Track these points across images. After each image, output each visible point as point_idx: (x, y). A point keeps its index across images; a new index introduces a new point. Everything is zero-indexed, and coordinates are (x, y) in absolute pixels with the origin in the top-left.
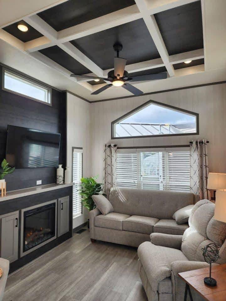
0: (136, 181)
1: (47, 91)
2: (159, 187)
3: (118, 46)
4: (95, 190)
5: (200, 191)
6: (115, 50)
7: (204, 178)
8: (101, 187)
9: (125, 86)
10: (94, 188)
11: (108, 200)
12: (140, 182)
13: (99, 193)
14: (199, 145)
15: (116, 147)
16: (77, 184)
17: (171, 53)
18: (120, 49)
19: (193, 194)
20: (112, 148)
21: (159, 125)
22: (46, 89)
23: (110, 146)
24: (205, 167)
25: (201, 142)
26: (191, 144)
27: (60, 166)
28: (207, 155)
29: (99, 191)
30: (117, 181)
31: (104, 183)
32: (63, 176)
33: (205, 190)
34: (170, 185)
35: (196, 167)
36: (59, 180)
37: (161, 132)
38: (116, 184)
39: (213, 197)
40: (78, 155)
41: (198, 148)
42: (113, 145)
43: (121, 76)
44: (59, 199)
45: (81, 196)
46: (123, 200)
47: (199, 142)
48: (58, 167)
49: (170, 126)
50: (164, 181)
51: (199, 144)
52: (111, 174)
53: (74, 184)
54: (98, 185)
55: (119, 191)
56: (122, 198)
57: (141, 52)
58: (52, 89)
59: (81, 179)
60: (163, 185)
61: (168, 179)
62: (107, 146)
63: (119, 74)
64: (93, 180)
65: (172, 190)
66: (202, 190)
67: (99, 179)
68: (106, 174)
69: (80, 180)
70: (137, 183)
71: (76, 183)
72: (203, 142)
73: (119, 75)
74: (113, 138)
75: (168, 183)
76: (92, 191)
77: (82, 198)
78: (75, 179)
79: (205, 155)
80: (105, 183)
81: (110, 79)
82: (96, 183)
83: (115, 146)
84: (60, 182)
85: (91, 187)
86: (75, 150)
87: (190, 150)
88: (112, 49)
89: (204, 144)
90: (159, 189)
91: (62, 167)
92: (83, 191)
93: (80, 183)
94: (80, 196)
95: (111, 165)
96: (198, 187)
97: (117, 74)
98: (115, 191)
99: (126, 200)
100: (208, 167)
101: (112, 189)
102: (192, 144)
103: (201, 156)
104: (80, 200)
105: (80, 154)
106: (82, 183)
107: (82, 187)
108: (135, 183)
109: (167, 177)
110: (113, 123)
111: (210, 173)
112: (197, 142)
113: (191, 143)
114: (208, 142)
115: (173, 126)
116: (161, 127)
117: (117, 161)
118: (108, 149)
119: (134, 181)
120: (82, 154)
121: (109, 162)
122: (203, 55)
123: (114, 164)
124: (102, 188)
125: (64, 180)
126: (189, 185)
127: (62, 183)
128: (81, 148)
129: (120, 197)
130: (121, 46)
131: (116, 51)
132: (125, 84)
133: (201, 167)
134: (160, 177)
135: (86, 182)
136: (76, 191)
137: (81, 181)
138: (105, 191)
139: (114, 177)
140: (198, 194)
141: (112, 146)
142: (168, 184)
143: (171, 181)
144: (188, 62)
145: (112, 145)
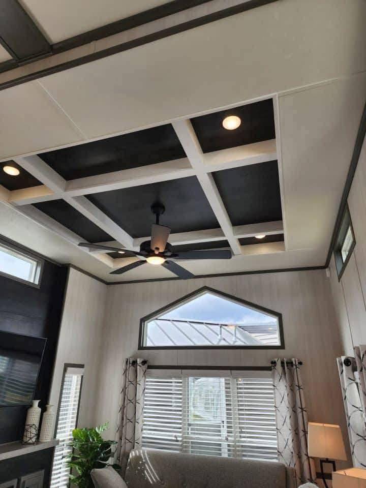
0: (179, 437)
1: (35, 263)
2: (220, 450)
3: (158, 208)
4: (99, 455)
5: (295, 459)
6: (154, 212)
7: (301, 434)
8: (111, 449)
9: (166, 264)
10: (97, 451)
11: (124, 479)
12: (186, 438)
13: (107, 462)
14: (286, 368)
15: (146, 365)
16: (64, 441)
17: (236, 222)
18: (161, 212)
19: (284, 466)
20: (138, 367)
21: (218, 325)
22: (35, 261)
23: (134, 363)
24: (300, 410)
25: (289, 363)
26: (273, 365)
27: (36, 403)
28: (301, 387)
29: (106, 459)
30: (144, 435)
31: (117, 439)
32: (37, 425)
33: (304, 458)
34: (242, 446)
35: (284, 410)
36: (29, 435)
37: (221, 337)
38: (141, 443)
39: (320, 471)
40: (74, 380)
41: (285, 374)
42: (141, 361)
43: (161, 250)
44: (23, 479)
45: (69, 468)
46: (152, 480)
47: (287, 363)
48: (31, 406)
49: (236, 327)
50: (231, 437)
51: (287, 366)
52: (134, 421)
53: (58, 442)
54: (107, 445)
55: (145, 458)
56: (151, 475)
57: (192, 217)
58: (46, 261)
59: (73, 431)
60: (229, 446)
61: (236, 432)
62: (130, 363)
63: (158, 247)
64: (97, 434)
65: (244, 456)
66: (300, 457)
67: (107, 430)
68: (123, 419)
69: (71, 433)
70: (181, 441)
71: (63, 439)
72: (292, 363)
73: (157, 249)
74: (141, 347)
75: (239, 441)
76: (92, 459)
77: (71, 473)
78: (62, 430)
79: (299, 386)
80: (121, 439)
81: (144, 252)
82: (101, 441)
83: (144, 362)
84: (31, 439)
85: (92, 449)
86: (69, 369)
87: (273, 376)
88: (149, 210)
89: (295, 367)
90: (220, 454)
91: (39, 406)
92: (74, 458)
93: (70, 439)
94: (67, 469)
95: (134, 402)
96: (292, 450)
97: (155, 247)
98: (138, 458)
99: (158, 479)
100: (305, 411)
101: (132, 454)
102: (275, 366)
103: (292, 388)
104: (65, 478)
105: (78, 377)
106: (75, 439)
107: (74, 449)
108: (177, 441)
109: (236, 428)
110: (143, 320)
111: (310, 424)
112: (282, 363)
113: (274, 363)
114: (300, 363)
115: (240, 327)
116: (222, 329)
117: (146, 393)
118: (132, 368)
119: (175, 437)
120: (82, 377)
121: (130, 395)
122: (282, 229)
123: (139, 400)
124: (112, 451)
125: (38, 435)
126: (276, 446)
127: (34, 440)
128: (82, 366)
129: (148, 473)
130: (163, 207)
131: (155, 214)
132: (166, 262)
133: (294, 411)
134: (222, 424)
135: (83, 438)
136: (61, 457)
137: (73, 435)
138: (118, 459)
139: (138, 427)
140: (292, 466)
141: (138, 363)
142: (238, 444)
143: (244, 437)
144: (260, 236)
145: (139, 361)
